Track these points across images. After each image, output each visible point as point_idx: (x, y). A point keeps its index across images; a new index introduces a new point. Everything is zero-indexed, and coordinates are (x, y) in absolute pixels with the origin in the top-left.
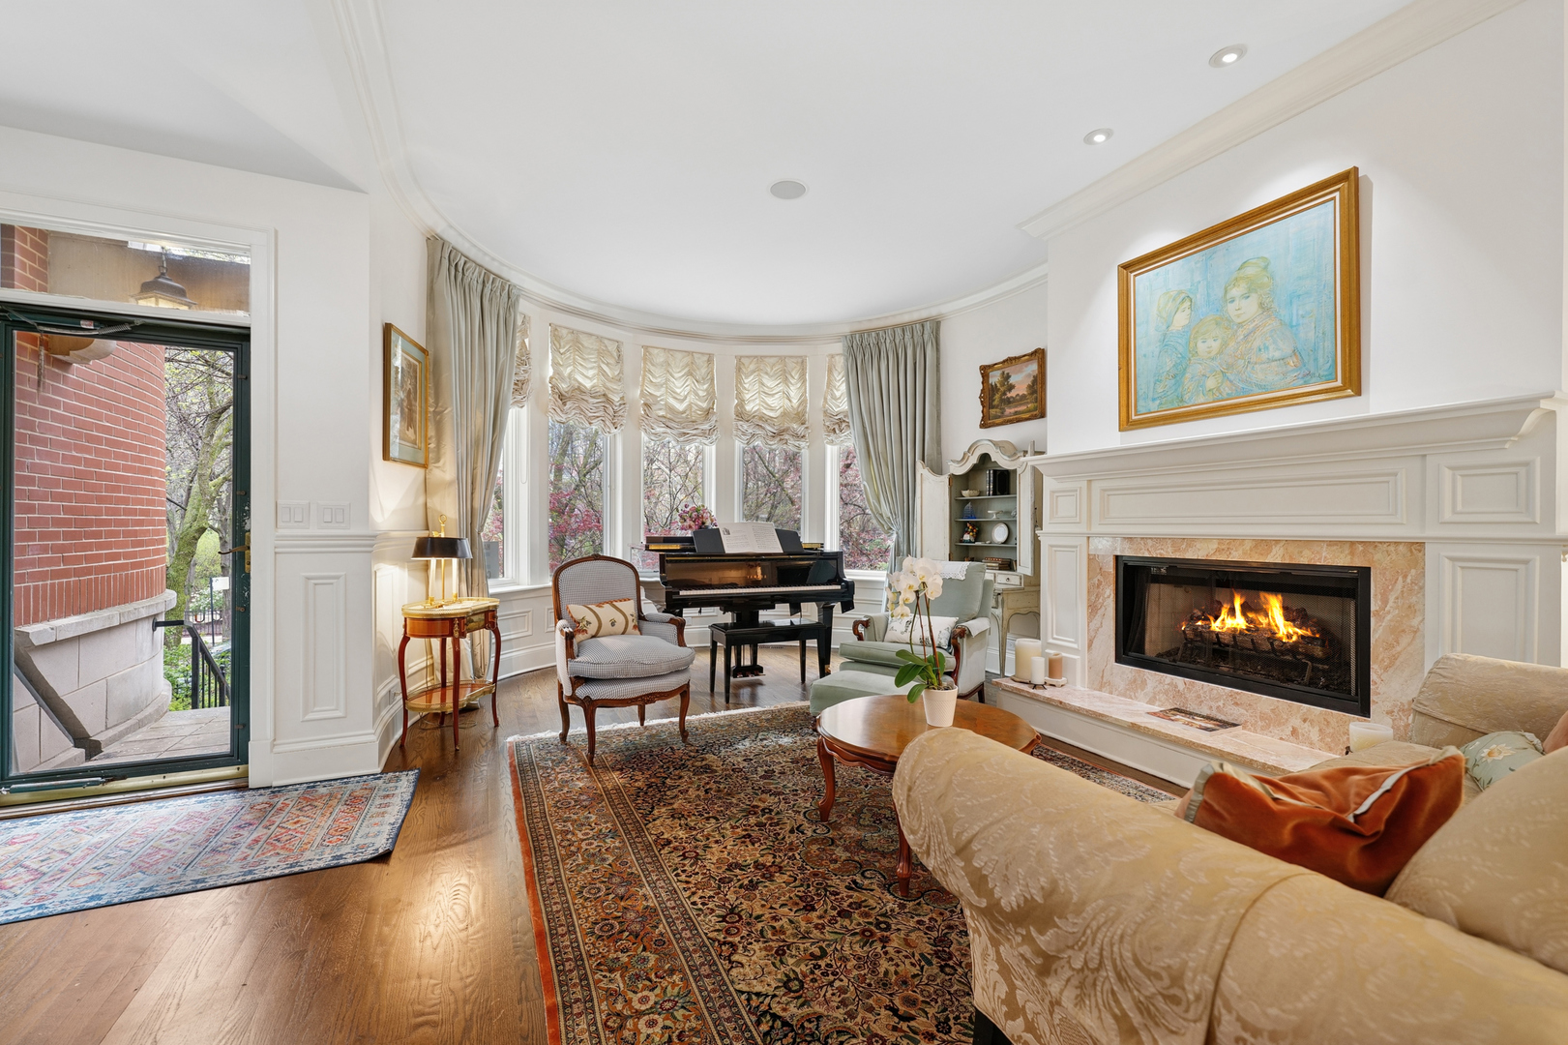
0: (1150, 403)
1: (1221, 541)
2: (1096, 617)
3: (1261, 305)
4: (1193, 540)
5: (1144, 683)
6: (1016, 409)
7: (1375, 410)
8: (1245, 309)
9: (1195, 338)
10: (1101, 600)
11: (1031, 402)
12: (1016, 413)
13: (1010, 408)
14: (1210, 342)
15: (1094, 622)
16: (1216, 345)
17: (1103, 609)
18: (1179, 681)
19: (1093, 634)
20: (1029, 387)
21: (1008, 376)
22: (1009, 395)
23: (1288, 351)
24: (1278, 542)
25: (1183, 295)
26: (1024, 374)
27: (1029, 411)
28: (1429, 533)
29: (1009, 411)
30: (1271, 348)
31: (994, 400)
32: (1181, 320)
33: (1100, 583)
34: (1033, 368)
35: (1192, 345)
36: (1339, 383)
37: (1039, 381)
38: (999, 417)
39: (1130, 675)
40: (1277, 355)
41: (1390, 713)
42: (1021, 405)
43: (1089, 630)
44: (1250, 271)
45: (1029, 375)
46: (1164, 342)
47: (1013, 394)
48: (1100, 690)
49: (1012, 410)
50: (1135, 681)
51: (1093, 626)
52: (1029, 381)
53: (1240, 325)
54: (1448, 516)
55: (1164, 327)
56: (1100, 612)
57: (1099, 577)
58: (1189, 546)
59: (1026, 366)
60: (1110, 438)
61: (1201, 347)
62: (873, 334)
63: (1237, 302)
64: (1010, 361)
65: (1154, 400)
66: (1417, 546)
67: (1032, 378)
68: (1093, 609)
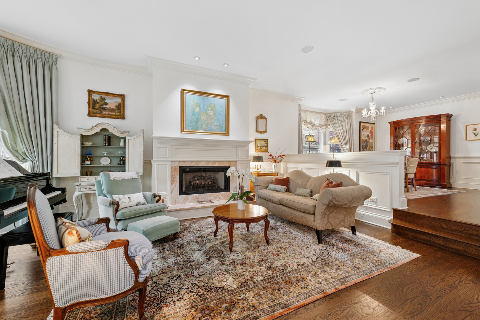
0: (189, 127)
1: (206, 162)
2: (174, 184)
3: (214, 113)
4: (200, 162)
5: (188, 198)
6: (109, 113)
7: (230, 139)
8: (211, 113)
9: (200, 115)
10: (175, 179)
11: (117, 112)
12: (109, 114)
13: (106, 112)
14: (204, 117)
15: (173, 185)
16: (205, 118)
17: (176, 181)
18: (197, 195)
19: (172, 189)
20: (116, 106)
21: (104, 99)
22: (105, 106)
23: (218, 124)
24: (217, 162)
25: (198, 104)
26: (114, 101)
27: (117, 115)
28: (238, 160)
29: (104, 112)
30: (215, 123)
31: (95, 106)
32: (197, 110)
33: (175, 174)
34: (119, 100)
35: (200, 116)
36: (226, 133)
37: (122, 105)
38: (99, 114)
39: (184, 198)
40: (216, 124)
41: (233, 190)
42: (112, 112)
43: (171, 188)
44: (212, 105)
45: (116, 102)
46: (193, 113)
47: (107, 106)
48: (175, 204)
49: (107, 113)
50: (186, 198)
51: (172, 187)
52: (117, 104)
53: (210, 116)
54: (240, 157)
55: (193, 110)
56: (175, 182)
57: (174, 173)
58: (200, 163)
59: (115, 98)
60: (177, 134)
61: (202, 118)
62: (10, 42)
63: (209, 111)
64: (107, 94)
65: (190, 127)
66: (236, 162)
67: (118, 104)
68: (172, 182)
